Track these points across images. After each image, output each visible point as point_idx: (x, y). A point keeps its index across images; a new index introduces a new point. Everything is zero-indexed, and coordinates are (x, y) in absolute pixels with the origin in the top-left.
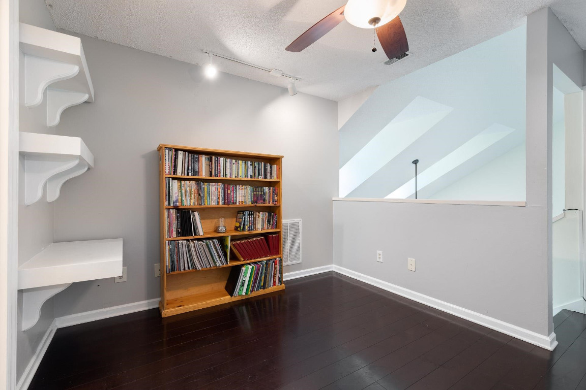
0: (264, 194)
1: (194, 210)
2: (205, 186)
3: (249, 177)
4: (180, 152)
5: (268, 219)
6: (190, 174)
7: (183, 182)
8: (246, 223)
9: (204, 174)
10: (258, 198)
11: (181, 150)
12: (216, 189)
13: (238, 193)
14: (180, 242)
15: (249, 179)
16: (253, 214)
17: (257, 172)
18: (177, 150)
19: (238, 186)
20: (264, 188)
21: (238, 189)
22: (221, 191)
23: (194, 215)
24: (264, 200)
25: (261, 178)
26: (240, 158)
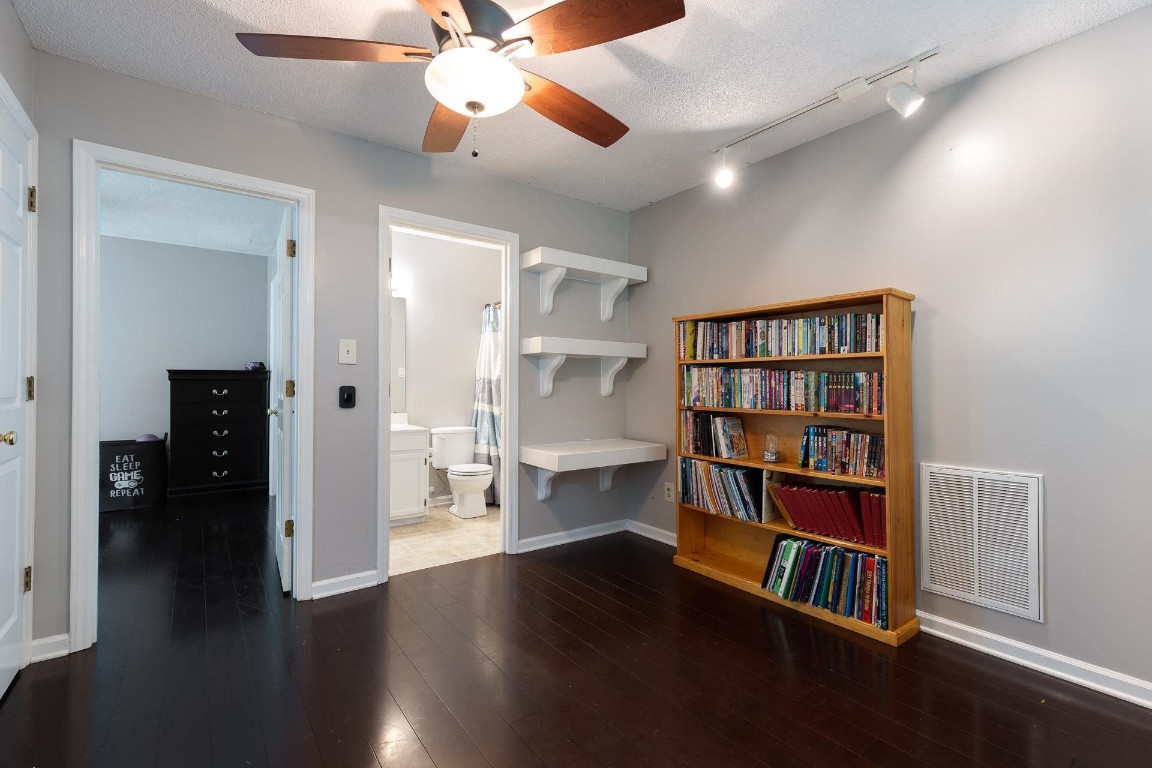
0: (857, 388)
1: (717, 414)
2: (735, 374)
3: (818, 351)
4: (701, 324)
5: (870, 452)
6: (716, 356)
7: (704, 370)
8: (811, 453)
9: (734, 355)
10: (839, 398)
11: (701, 320)
12: (751, 379)
13: (792, 388)
14: (693, 461)
15: (818, 356)
16: (826, 435)
17: (836, 339)
18: (696, 322)
19: (792, 373)
20: (857, 374)
21: (792, 378)
22: (759, 383)
23: (714, 422)
24: (857, 404)
25: (845, 352)
26: (799, 315)
